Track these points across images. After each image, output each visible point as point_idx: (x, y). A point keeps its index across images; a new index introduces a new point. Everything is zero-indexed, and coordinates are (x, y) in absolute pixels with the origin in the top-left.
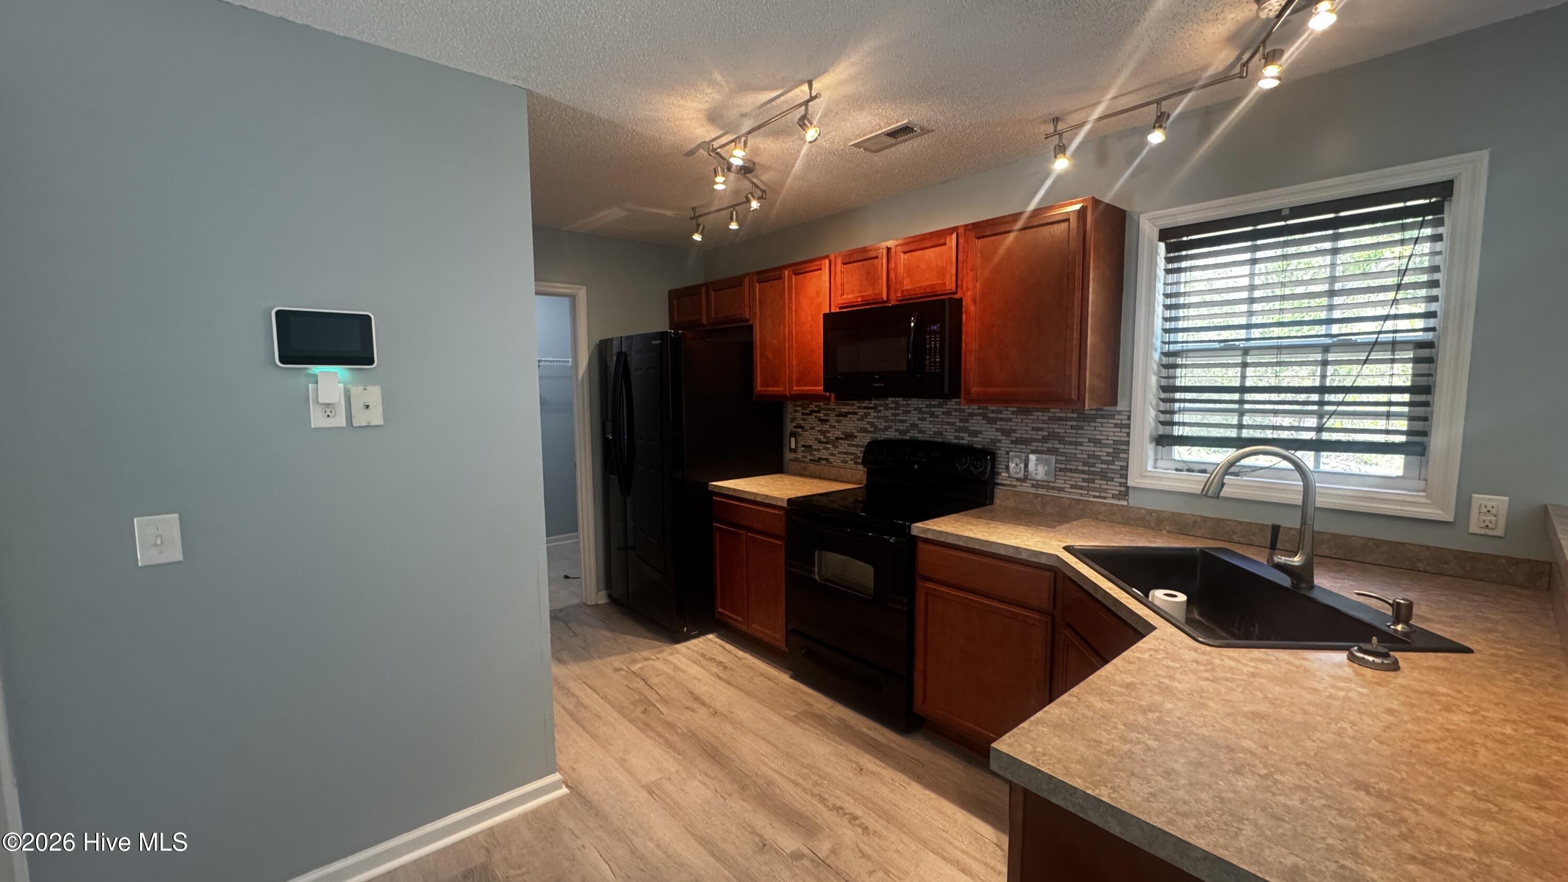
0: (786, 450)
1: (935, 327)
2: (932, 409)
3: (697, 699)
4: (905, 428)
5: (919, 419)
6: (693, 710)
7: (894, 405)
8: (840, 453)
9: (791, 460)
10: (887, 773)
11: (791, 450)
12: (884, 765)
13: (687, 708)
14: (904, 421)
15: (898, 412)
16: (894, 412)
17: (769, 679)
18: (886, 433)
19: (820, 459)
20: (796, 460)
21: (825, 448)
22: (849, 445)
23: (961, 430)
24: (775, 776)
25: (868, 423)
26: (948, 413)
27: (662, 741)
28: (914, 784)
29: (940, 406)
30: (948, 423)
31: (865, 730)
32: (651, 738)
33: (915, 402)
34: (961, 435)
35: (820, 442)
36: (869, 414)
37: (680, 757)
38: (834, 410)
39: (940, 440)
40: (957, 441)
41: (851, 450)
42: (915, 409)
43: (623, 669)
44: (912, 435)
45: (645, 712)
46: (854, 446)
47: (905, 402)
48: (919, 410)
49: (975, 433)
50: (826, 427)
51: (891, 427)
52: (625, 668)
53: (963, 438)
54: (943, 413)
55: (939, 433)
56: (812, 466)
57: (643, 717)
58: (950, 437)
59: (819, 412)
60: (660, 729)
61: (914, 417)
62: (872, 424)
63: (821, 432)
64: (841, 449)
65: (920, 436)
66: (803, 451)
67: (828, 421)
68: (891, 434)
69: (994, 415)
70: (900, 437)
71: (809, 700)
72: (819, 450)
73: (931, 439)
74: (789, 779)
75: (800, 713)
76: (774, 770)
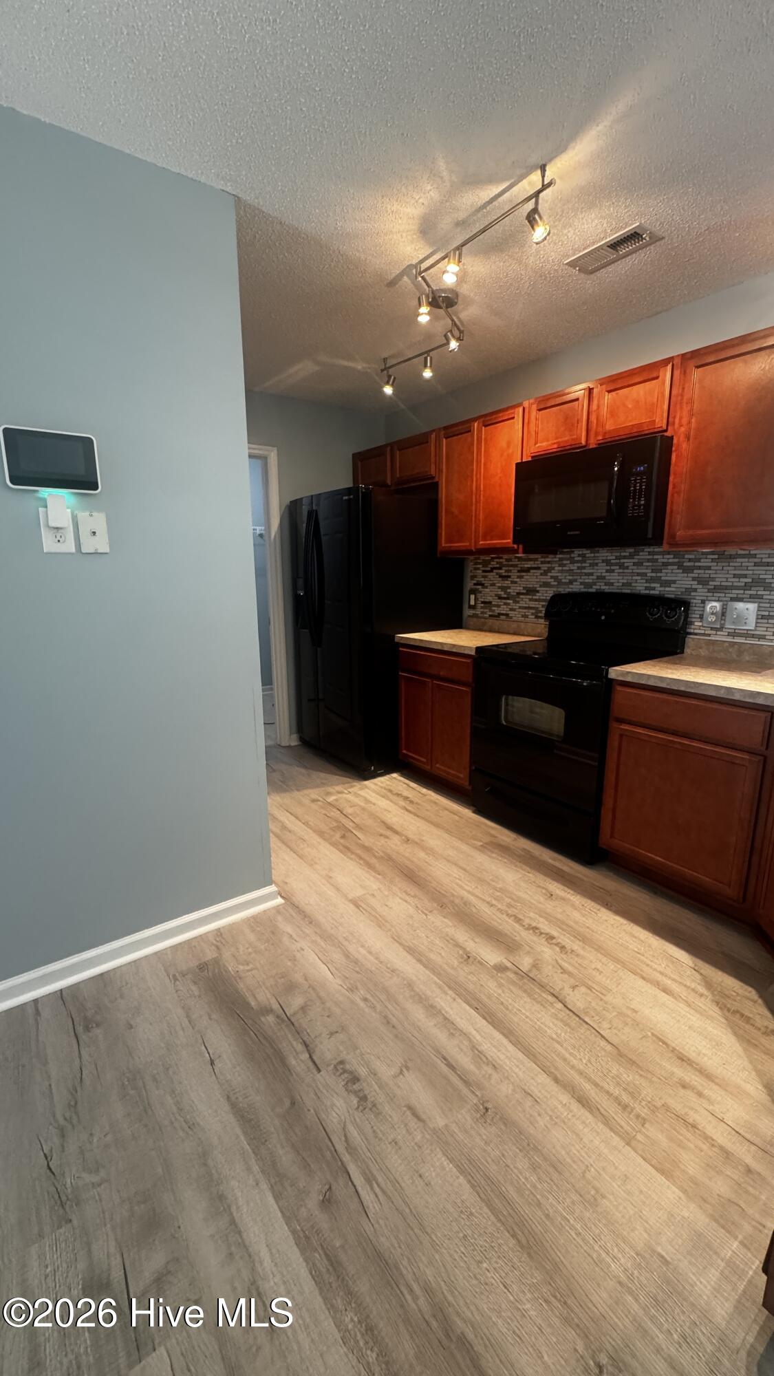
0: (466, 606)
1: (642, 468)
2: (622, 561)
3: (389, 828)
4: (591, 581)
5: (607, 571)
6: (387, 837)
7: (580, 558)
8: (520, 608)
9: (469, 616)
10: (576, 899)
11: (471, 607)
12: (572, 892)
13: (381, 835)
14: (592, 574)
15: (584, 565)
16: (579, 565)
17: (454, 814)
18: (571, 586)
19: (500, 614)
20: (475, 616)
21: (505, 604)
22: (530, 600)
23: (652, 580)
24: (471, 898)
25: (552, 577)
26: (639, 564)
27: (362, 862)
28: (603, 910)
29: (631, 556)
30: (638, 574)
31: (550, 861)
32: (351, 859)
33: (604, 554)
34: (653, 585)
35: (500, 598)
36: (553, 568)
37: (380, 877)
38: (516, 566)
39: (629, 591)
40: (647, 592)
41: (532, 604)
42: (603, 561)
43: (319, 801)
44: (598, 587)
45: (343, 837)
46: (536, 600)
47: (592, 555)
48: (608, 562)
49: (668, 583)
50: (507, 583)
51: (576, 580)
52: (320, 798)
53: (654, 589)
54: (635, 564)
55: (629, 584)
56: (490, 621)
57: (342, 841)
58: (640, 587)
59: (500, 568)
60: (359, 852)
61: (601, 569)
62: (556, 578)
63: (502, 588)
64: (522, 604)
65: (606, 589)
66: (482, 608)
67: (509, 577)
68: (576, 587)
69: (692, 564)
70: (586, 590)
71: (493, 832)
72: (498, 606)
73: (618, 591)
74: (484, 900)
75: (486, 844)
76: (469, 892)
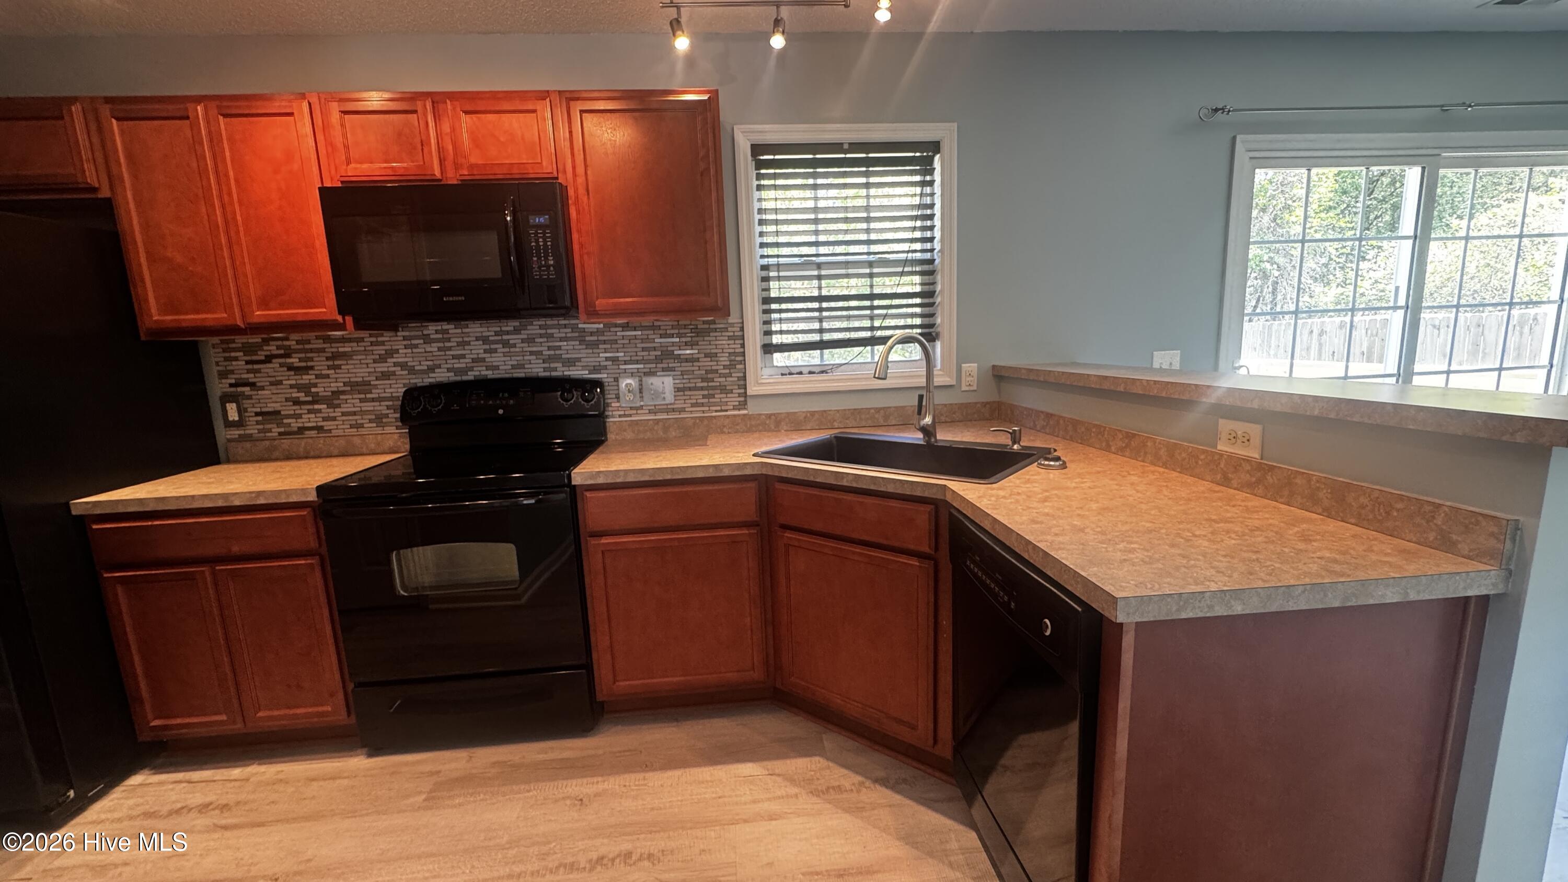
0: (218, 424)
1: (542, 220)
2: (505, 337)
4: (464, 365)
5: (485, 351)
7: (440, 336)
8: (343, 414)
9: (229, 441)
10: (612, 783)
11: (229, 424)
12: (600, 779)
14: (463, 356)
15: (447, 344)
16: (441, 345)
18: (431, 375)
19: (302, 430)
20: (243, 438)
21: (310, 411)
22: (361, 401)
23: (550, 359)
25: (395, 364)
26: (530, 340)
29: (517, 331)
30: (532, 353)
33: (475, 329)
34: (552, 365)
35: (297, 402)
36: (397, 351)
38: (323, 350)
39: (523, 375)
40: (547, 374)
41: (368, 406)
42: (477, 339)
44: (477, 373)
46: (373, 400)
47: (459, 331)
48: (485, 340)
49: (571, 362)
50: (306, 379)
51: (439, 366)
53: (555, 369)
54: (523, 341)
55: (522, 366)
56: (286, 443)
58: (537, 369)
59: (287, 355)
61: (478, 349)
62: (403, 366)
63: (299, 388)
64: (346, 408)
65: (490, 374)
66: (258, 423)
67: (312, 368)
68: (442, 376)
70: (458, 378)
72: (298, 416)
73: (507, 376)
